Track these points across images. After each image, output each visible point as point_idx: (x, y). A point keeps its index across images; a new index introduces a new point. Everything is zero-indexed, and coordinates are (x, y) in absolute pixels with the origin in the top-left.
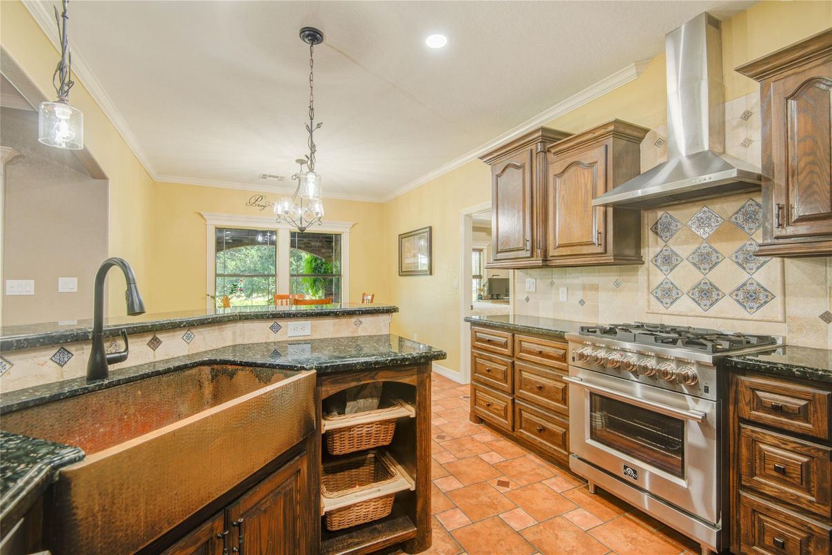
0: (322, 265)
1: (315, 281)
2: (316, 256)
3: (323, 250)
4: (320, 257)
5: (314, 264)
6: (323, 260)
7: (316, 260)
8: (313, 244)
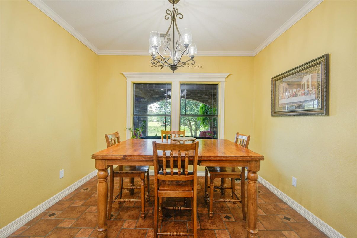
0: (208, 110)
1: (204, 119)
2: (205, 104)
3: (209, 101)
4: (207, 105)
5: (204, 109)
6: (210, 106)
7: (205, 106)
8: (203, 97)
